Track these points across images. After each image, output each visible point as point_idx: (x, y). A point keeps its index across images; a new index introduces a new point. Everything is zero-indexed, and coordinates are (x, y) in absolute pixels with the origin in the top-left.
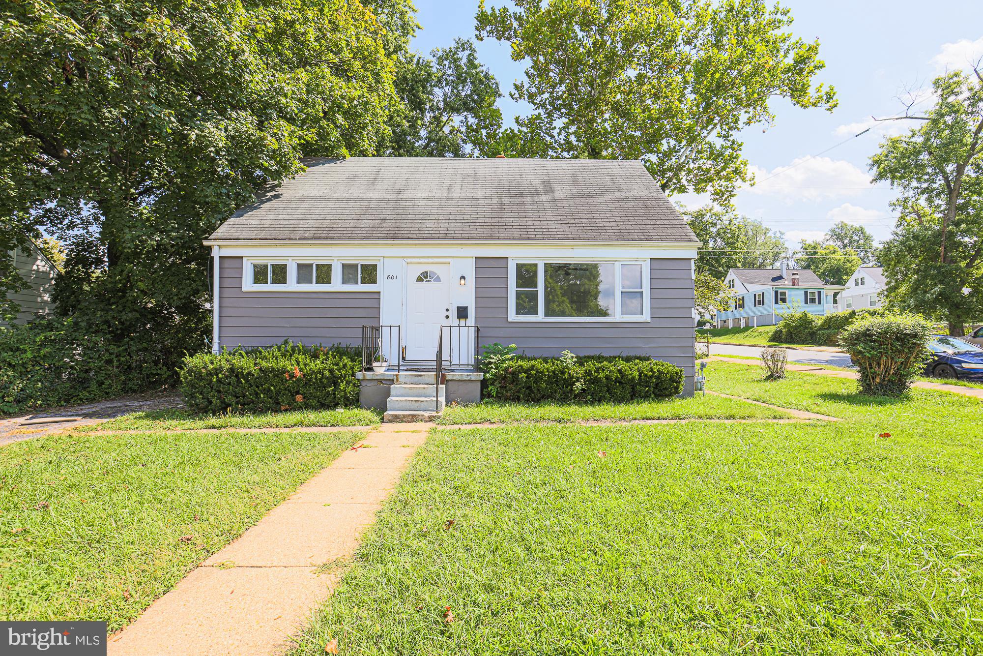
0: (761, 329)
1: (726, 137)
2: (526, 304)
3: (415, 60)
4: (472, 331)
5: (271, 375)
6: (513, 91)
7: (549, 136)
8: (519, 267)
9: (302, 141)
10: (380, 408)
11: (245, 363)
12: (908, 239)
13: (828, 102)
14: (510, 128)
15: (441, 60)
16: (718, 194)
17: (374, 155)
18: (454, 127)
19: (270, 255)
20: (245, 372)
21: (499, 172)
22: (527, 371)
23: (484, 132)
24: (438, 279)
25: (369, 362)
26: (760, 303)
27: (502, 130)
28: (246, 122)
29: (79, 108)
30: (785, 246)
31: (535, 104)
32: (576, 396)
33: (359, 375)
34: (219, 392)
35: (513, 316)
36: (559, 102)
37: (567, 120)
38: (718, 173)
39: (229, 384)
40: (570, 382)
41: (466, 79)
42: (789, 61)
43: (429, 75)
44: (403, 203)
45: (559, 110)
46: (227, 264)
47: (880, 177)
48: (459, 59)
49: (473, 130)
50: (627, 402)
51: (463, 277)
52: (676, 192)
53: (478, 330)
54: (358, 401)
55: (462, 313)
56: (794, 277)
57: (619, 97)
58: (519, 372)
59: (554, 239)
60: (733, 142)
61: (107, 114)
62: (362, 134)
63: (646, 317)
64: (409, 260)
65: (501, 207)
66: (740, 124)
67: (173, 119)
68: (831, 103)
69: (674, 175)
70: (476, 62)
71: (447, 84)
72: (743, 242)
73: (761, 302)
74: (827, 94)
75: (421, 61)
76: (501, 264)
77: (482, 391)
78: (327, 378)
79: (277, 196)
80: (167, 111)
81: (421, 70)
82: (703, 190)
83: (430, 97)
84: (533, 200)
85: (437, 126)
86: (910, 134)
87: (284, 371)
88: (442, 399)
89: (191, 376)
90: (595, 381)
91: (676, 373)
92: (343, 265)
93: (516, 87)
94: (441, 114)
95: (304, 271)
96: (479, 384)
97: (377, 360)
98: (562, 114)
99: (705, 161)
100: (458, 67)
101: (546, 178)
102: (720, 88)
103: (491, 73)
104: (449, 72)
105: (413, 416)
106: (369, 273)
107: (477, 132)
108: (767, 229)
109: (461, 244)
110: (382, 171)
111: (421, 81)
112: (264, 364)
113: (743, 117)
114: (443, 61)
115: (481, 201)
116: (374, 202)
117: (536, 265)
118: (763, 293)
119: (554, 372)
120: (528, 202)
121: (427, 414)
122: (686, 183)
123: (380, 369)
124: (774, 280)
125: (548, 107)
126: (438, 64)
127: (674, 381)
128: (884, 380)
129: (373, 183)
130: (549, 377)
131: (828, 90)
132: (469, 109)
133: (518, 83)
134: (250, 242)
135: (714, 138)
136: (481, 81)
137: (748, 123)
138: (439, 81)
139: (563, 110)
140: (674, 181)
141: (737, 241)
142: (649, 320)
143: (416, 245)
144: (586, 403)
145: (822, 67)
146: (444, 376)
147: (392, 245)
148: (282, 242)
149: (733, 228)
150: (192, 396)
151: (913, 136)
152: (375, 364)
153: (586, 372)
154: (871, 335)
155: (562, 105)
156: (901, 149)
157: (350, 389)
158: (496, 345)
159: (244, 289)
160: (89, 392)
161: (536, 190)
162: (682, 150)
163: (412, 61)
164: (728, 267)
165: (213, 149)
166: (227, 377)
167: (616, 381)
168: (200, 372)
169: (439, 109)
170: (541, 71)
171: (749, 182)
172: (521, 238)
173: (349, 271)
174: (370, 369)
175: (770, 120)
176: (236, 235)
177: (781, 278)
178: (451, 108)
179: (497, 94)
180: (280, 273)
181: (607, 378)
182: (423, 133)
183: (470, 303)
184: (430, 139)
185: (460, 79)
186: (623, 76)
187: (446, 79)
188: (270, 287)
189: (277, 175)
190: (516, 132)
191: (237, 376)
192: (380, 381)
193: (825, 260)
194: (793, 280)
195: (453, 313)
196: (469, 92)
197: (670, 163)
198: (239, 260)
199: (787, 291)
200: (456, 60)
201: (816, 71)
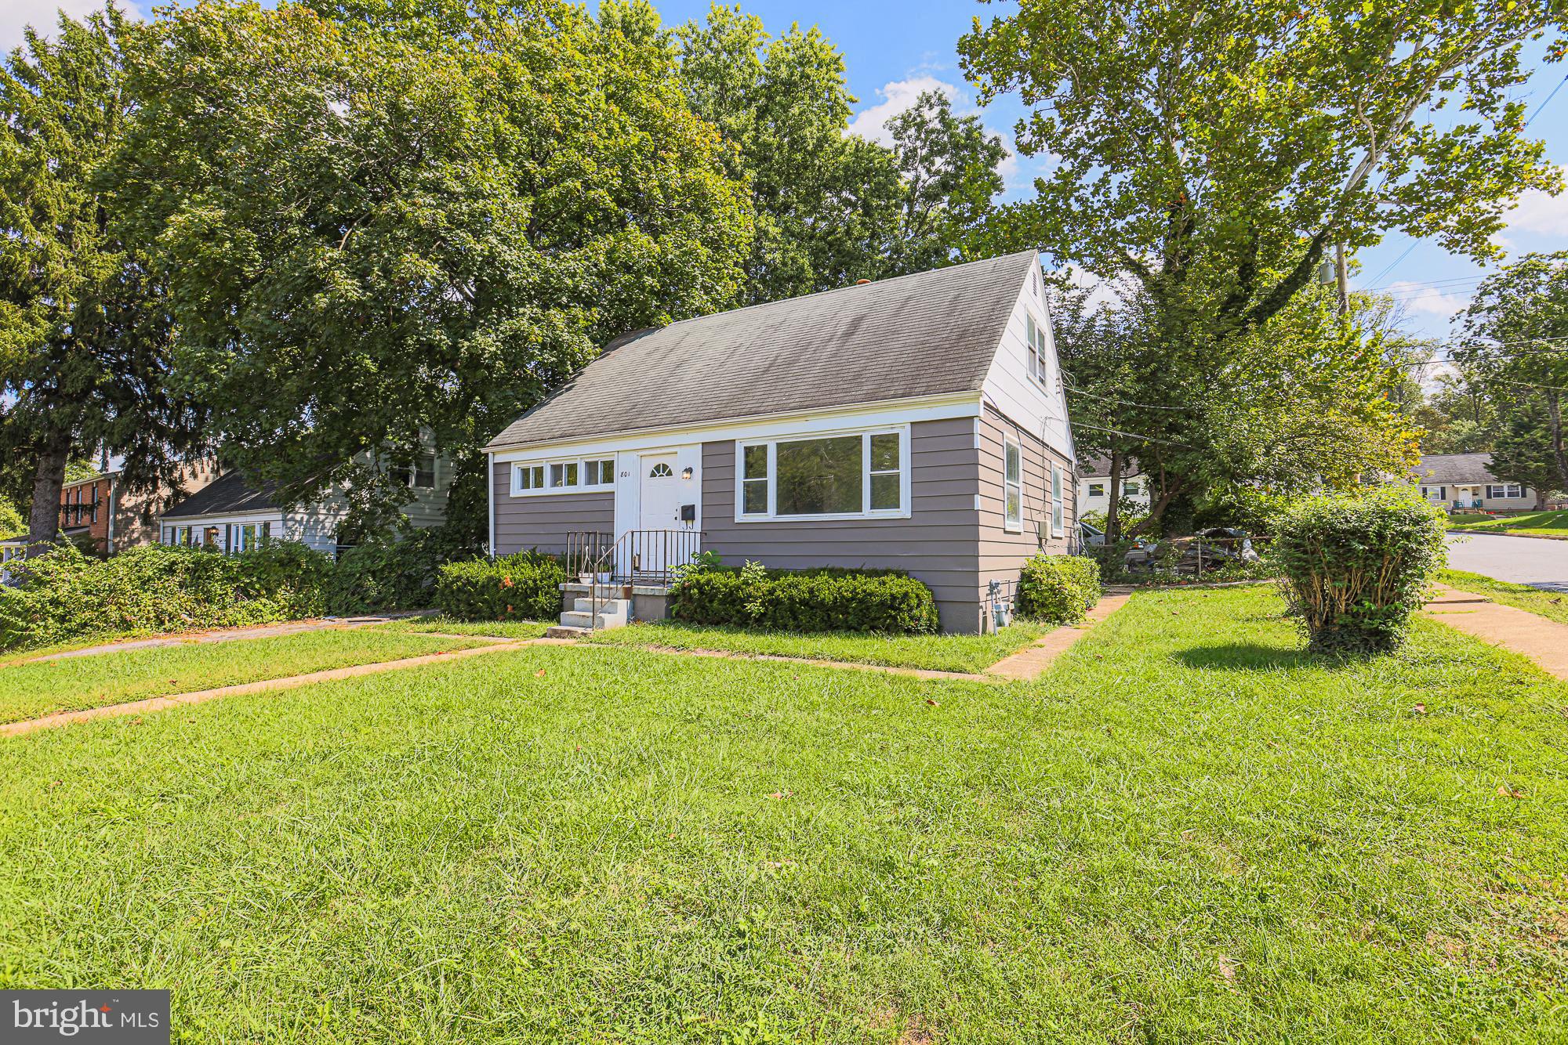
2: (755, 499)
8: (748, 451)
19: (529, 458)
24: (669, 473)
33: (562, 586)
35: (740, 516)
40: (744, 602)
44: (672, 379)
46: (499, 470)
48: (925, 123)
51: (690, 470)
53: (704, 535)
55: (688, 513)
59: (784, 410)
63: (904, 511)
64: (644, 453)
65: (768, 369)
76: (728, 449)
77: (666, 609)
92: (588, 464)
95: (557, 473)
96: (665, 601)
105: (569, 632)
106: (608, 471)
109: (692, 428)
115: (754, 363)
116: (645, 383)
117: (766, 447)
119: (730, 588)
120: (806, 356)
121: (582, 631)
123: (587, 580)
136: (958, 146)
142: (909, 516)
144: (762, 631)
152: (582, 575)
157: (547, 600)
159: (513, 495)
161: (834, 334)
167: (800, 603)
173: (593, 471)
174: (578, 580)
176: (507, 440)
180: (539, 477)
181: (791, 599)
183: (696, 500)
188: (532, 492)
192: (574, 593)
195: (681, 514)
198: (510, 466)
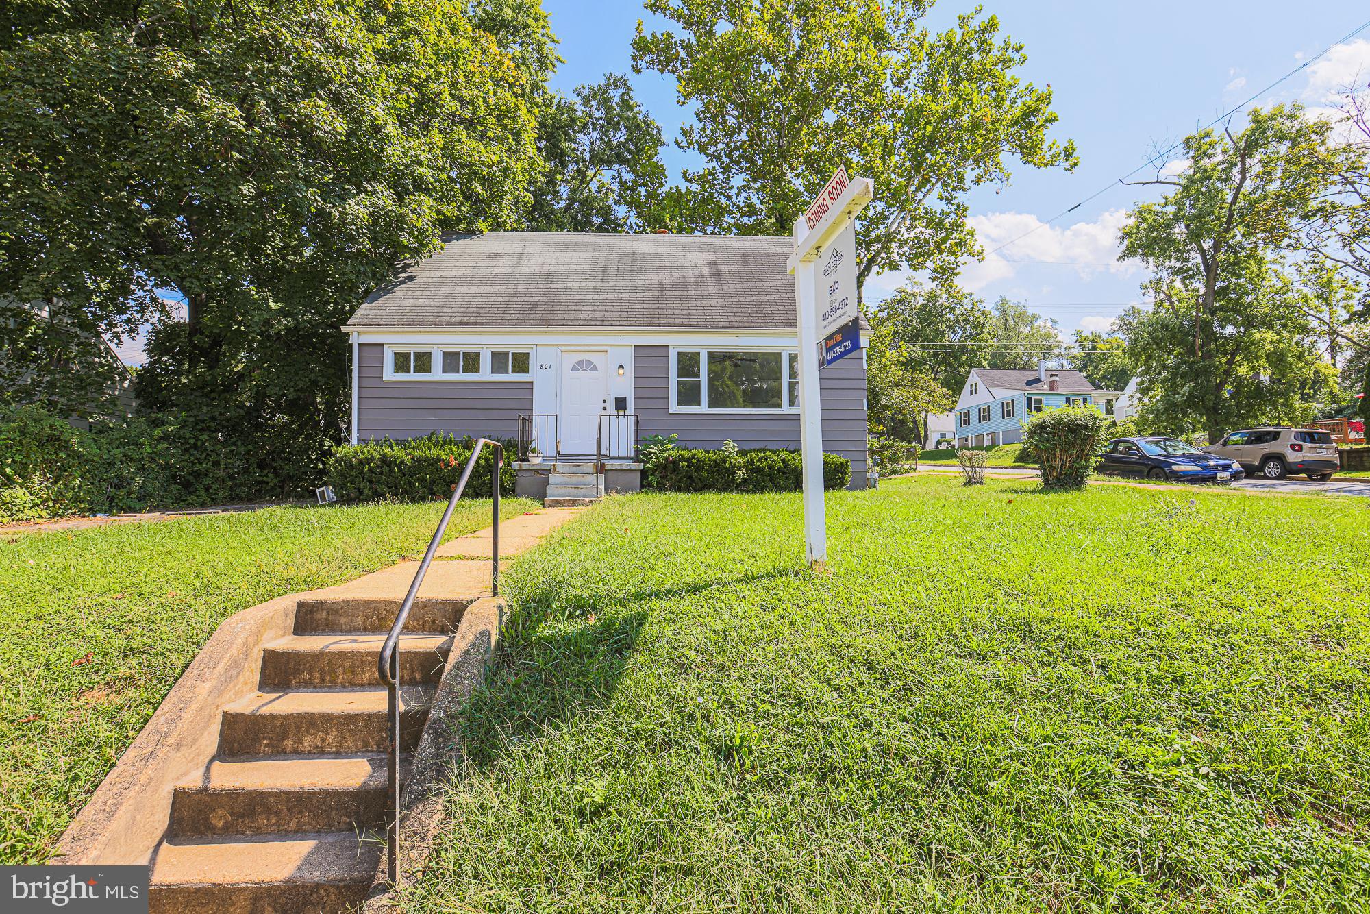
0: (1008, 447)
1: (948, 200)
2: (688, 395)
3: (555, 102)
4: (632, 419)
5: (425, 464)
6: (681, 138)
7: (725, 197)
8: (681, 356)
9: (441, 217)
10: (540, 495)
11: (399, 453)
12: (1156, 330)
13: (1067, 160)
14: (677, 187)
15: (587, 101)
16: (938, 272)
17: (514, 229)
18: (603, 183)
19: (412, 342)
20: (398, 461)
21: (660, 250)
22: (688, 460)
23: (642, 190)
24: (595, 369)
25: (525, 453)
26: (1009, 415)
27: (665, 189)
28: (383, 197)
29: (229, 189)
30: (1059, 339)
31: (707, 155)
32: (738, 486)
33: (516, 465)
34: (371, 482)
35: (674, 408)
36: (738, 153)
37: (748, 177)
38: (938, 246)
39: (382, 473)
40: (731, 471)
41: (618, 123)
42: (1017, 112)
43: (573, 120)
44: (554, 286)
45: (737, 163)
46: (366, 351)
47: (1130, 252)
48: (610, 99)
49: (629, 188)
50: (791, 490)
51: (621, 367)
52: (886, 269)
53: (637, 422)
54: (514, 492)
55: (621, 404)
56: (1052, 379)
57: (813, 148)
58: (680, 461)
59: (718, 326)
60: (958, 206)
61: (245, 192)
62: (500, 204)
64: (564, 348)
65: (662, 291)
66: (967, 183)
67: (318, 199)
68: (1071, 161)
69: (883, 247)
70: (631, 103)
71: (594, 129)
72: (990, 334)
73: (1011, 413)
74: (1066, 150)
75: (562, 103)
76: (662, 352)
77: (642, 481)
78: (483, 467)
79: (411, 278)
80: (312, 190)
81: (563, 114)
82: (922, 266)
83: (573, 145)
84: (697, 284)
85: (582, 182)
86: (1163, 201)
87: (439, 459)
88: (602, 487)
89: (341, 465)
90: (758, 470)
91: (842, 464)
92: (493, 354)
93: (684, 132)
94: (587, 167)
95: (450, 360)
96: (639, 474)
97: (533, 451)
98: (742, 168)
99: (923, 230)
100: (609, 109)
101: (713, 258)
102: (931, 143)
103: (651, 117)
104: (597, 114)
105: (573, 501)
106: (521, 362)
107: (634, 191)
108: (1034, 316)
109: (619, 332)
110: (527, 250)
111: (562, 127)
112: (418, 453)
113: (970, 174)
114: (590, 100)
115: (640, 284)
116: (522, 286)
117: (698, 354)
118: (1013, 401)
119: (715, 461)
120: (692, 286)
121: (587, 500)
122: (897, 258)
123: (536, 460)
124: (1029, 383)
125: (724, 159)
126: (583, 105)
127: (839, 472)
128: (1060, 474)
129: (518, 263)
130: (710, 466)
131: (1066, 145)
132: (621, 160)
133: (686, 127)
134: (392, 328)
135: (933, 201)
136: (638, 127)
137: (977, 181)
138: (585, 125)
139: (744, 164)
140: (883, 255)
141: (982, 332)
143: (571, 332)
144: (748, 492)
145: (1054, 120)
146: (603, 465)
147: (546, 332)
148: (427, 328)
149: (977, 314)
150: (343, 487)
151: (1166, 204)
152: (530, 455)
153: (748, 461)
154: (1045, 427)
155: (742, 157)
156: (1150, 221)
157: (507, 477)
158: (656, 436)
159: (385, 379)
160: (197, 496)
161: (701, 272)
162: (892, 217)
163: (552, 103)
164: (971, 366)
165: (353, 227)
166: (378, 466)
167: (779, 470)
168: (351, 462)
169: (584, 161)
170: (713, 114)
171: (976, 257)
172: (682, 325)
173: (499, 361)
174: (526, 460)
175: (1004, 179)
176: (375, 321)
177: (1038, 380)
178: (599, 159)
179: (658, 142)
180: (423, 362)
181: (770, 467)
182: (564, 191)
183: (629, 394)
184: (572, 200)
185: (611, 123)
186: (820, 122)
187: (594, 124)
188: (413, 377)
189: (416, 253)
190: (683, 191)
191: (389, 466)
192: (537, 471)
193: (1107, 359)
194: (1052, 383)
195: (611, 405)
196: (622, 139)
197: (878, 232)
198: (380, 347)
199: (1043, 398)
200: (606, 101)
201: (1048, 124)
